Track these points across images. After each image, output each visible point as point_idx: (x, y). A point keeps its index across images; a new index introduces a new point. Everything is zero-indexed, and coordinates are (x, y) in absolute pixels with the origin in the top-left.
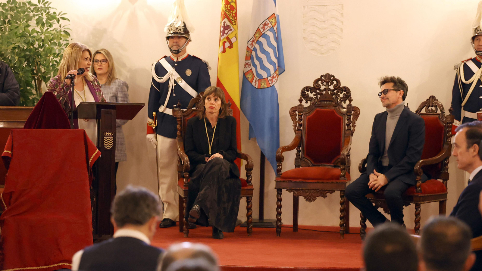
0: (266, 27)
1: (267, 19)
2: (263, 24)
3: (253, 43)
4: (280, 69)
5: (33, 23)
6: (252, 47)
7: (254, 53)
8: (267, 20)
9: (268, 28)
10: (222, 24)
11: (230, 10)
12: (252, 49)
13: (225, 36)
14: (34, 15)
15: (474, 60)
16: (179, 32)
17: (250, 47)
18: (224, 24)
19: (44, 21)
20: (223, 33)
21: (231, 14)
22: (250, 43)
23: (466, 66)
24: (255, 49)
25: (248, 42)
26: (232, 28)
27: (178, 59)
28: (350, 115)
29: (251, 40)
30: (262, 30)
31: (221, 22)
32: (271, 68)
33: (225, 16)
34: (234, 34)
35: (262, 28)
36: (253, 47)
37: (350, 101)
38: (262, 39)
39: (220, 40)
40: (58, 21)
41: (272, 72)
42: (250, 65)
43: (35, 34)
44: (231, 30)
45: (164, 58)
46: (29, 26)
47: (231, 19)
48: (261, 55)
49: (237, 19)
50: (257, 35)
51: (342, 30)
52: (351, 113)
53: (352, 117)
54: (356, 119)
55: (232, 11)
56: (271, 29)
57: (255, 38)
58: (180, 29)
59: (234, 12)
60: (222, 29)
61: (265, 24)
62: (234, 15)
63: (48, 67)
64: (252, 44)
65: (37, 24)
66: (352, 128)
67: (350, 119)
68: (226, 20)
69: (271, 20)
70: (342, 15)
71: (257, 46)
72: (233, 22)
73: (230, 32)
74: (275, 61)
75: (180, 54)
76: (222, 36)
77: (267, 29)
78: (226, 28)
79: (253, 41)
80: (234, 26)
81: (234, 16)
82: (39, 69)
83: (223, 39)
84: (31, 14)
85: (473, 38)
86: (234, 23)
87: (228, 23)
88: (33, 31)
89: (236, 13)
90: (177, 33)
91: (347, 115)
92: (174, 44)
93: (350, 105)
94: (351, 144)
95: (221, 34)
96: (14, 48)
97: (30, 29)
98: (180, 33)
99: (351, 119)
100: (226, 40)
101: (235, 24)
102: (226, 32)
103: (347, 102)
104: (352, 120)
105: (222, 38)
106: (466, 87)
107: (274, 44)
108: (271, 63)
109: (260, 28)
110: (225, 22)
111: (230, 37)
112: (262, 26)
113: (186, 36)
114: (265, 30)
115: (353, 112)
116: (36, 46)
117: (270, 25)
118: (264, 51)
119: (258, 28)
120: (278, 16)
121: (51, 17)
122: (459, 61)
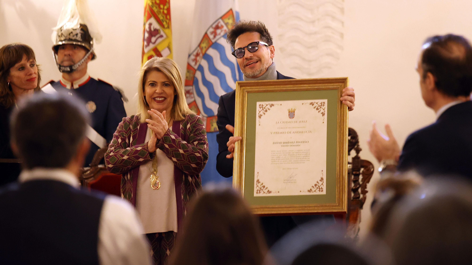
0: (218, 31)
1: (222, 18)
2: (214, 26)
3: (198, 58)
6: (196, 63)
7: (198, 75)
8: (220, 20)
9: (222, 34)
10: (147, 27)
11: (159, 5)
12: (196, 67)
13: (152, 46)
16: (73, 38)
17: (193, 64)
18: (150, 28)
20: (149, 41)
21: (162, 11)
22: (193, 57)
24: (201, 68)
25: (189, 56)
26: (162, 33)
27: (72, 85)
28: (358, 175)
29: (195, 53)
30: (211, 37)
31: (144, 24)
33: (151, 13)
34: (166, 44)
35: (212, 33)
36: (198, 64)
37: (358, 151)
38: (212, 52)
39: (143, 53)
42: (192, 93)
44: (161, 36)
45: (49, 85)
47: (161, 18)
48: (210, 77)
49: (170, 19)
50: (204, 45)
51: (342, 35)
52: (359, 170)
53: (361, 177)
54: (367, 181)
55: (162, 6)
57: (202, 49)
58: (77, 35)
59: (166, 7)
60: (147, 35)
61: (217, 27)
62: (166, 12)
64: (195, 60)
66: (361, 196)
67: (358, 180)
68: (153, 20)
69: (226, 21)
70: (342, 10)
71: (204, 63)
72: (164, 23)
73: (160, 40)
75: (76, 75)
76: (147, 46)
77: (220, 34)
78: (153, 33)
79: (197, 55)
80: (167, 31)
81: (166, 15)
83: (149, 52)
86: (166, 26)
87: (156, 25)
89: (169, 10)
90: (70, 40)
91: (353, 174)
92: (66, 58)
93: (356, 159)
94: (360, 221)
95: (145, 43)
98: (76, 40)
99: (360, 180)
100: (153, 53)
101: (168, 27)
102: (153, 39)
103: (353, 153)
104: (361, 183)
105: (146, 50)
108: (228, 90)
109: (209, 33)
110: (150, 25)
111: (160, 48)
112: (211, 30)
113: (87, 47)
114: (217, 37)
115: (362, 170)
117: (225, 28)
119: (206, 34)
120: (238, 13)
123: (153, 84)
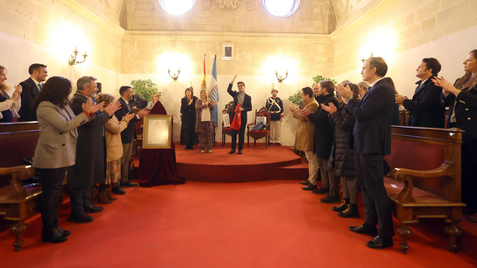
1: (215, 86)
4: (218, 100)
5: (146, 86)
7: (211, 96)
14: (147, 84)
15: (272, 98)
19: (150, 85)
23: (269, 99)
24: (211, 95)
31: (201, 86)
32: (216, 99)
38: (213, 92)
40: (154, 86)
41: (216, 101)
43: (147, 89)
46: (145, 87)
48: (213, 96)
49: (206, 86)
50: (212, 91)
56: (216, 89)
59: (205, 84)
63: (151, 98)
65: (148, 86)
68: (203, 86)
71: (212, 94)
74: (217, 98)
82: (148, 99)
84: (146, 83)
85: (272, 92)
87: (204, 87)
88: (147, 88)
96: (141, 92)
97: (146, 87)
106: (270, 105)
107: (217, 93)
108: (216, 98)
116: (147, 92)
118: (214, 95)
119: (212, 88)
121: (152, 84)
122: (267, 98)
123: (203, 93)
